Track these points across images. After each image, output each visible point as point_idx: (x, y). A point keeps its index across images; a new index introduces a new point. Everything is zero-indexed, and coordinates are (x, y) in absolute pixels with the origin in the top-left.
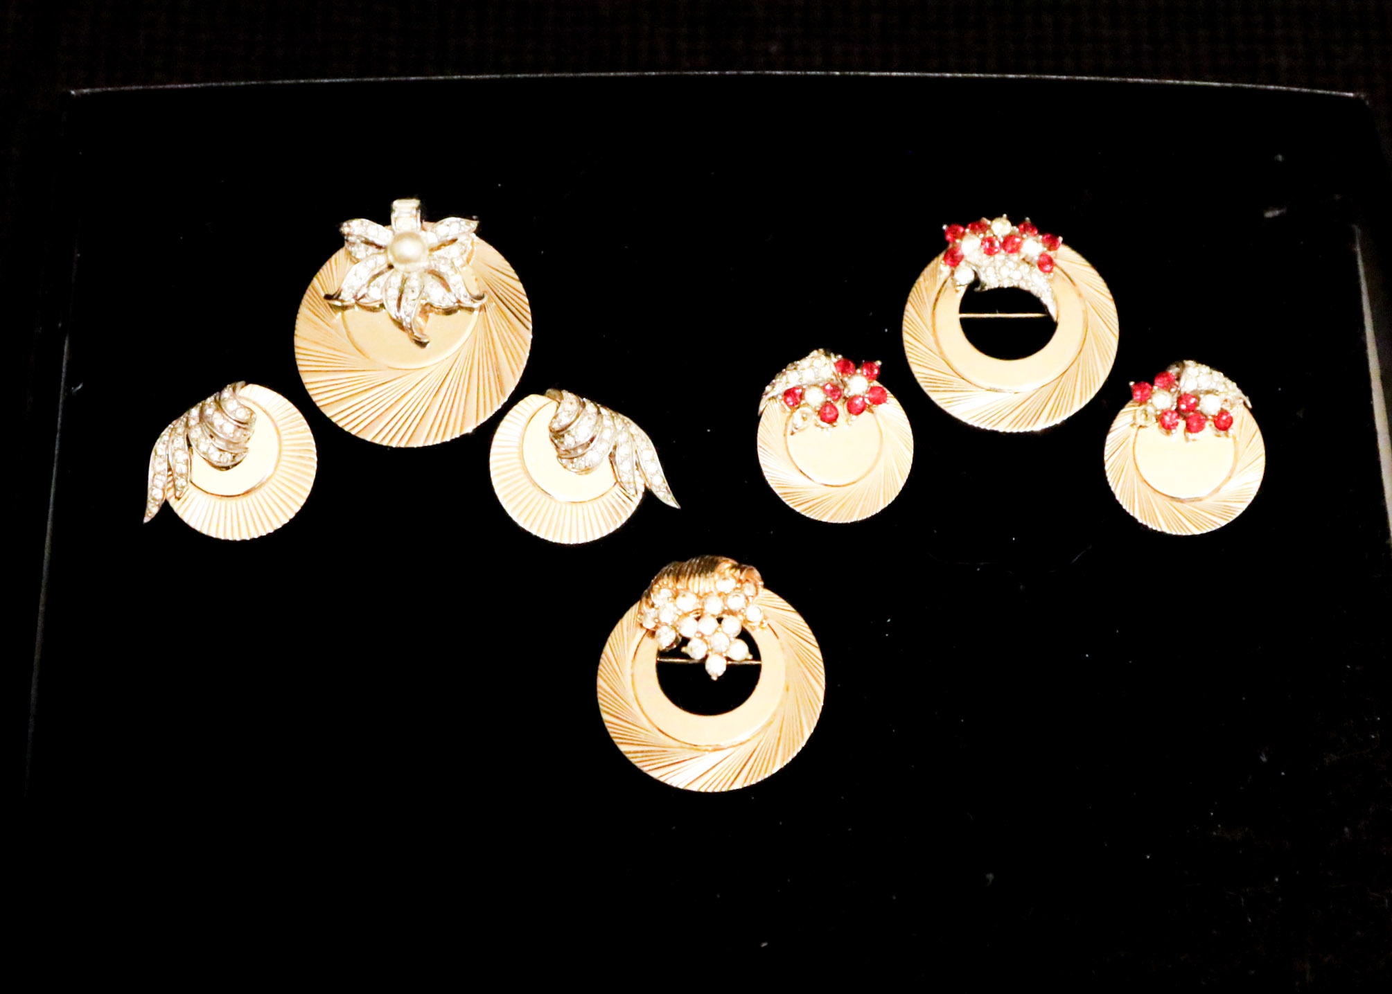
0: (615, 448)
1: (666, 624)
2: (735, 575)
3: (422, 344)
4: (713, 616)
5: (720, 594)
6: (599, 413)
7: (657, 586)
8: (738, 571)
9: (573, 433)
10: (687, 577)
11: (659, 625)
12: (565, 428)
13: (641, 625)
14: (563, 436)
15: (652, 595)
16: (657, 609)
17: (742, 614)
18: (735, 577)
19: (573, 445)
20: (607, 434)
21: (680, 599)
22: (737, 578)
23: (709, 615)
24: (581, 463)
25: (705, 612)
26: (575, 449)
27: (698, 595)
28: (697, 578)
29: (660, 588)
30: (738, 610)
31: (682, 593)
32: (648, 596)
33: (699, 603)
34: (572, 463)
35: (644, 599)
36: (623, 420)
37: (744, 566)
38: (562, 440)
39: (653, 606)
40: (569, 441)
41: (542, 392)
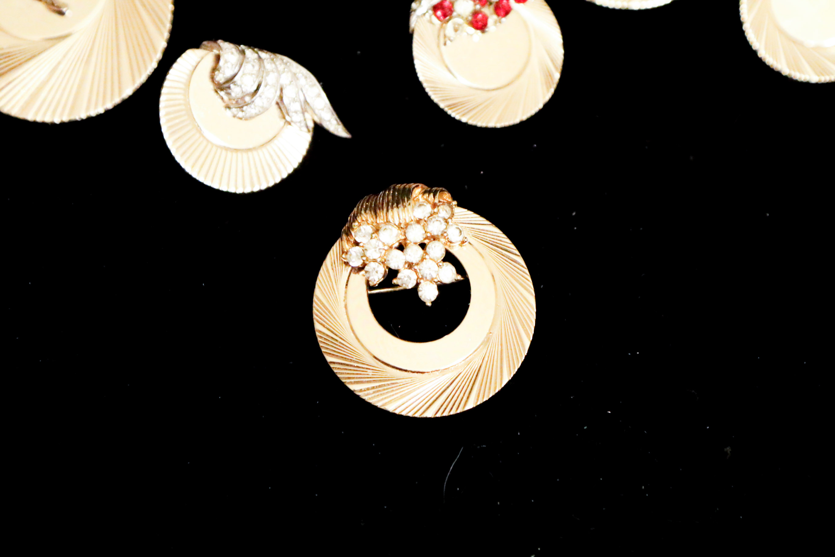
0: (281, 90)
1: (375, 261)
2: (430, 199)
3: (61, 13)
4: (415, 243)
5: (418, 221)
6: (260, 58)
7: (356, 224)
8: (432, 195)
9: (239, 83)
10: (385, 210)
11: (367, 262)
12: (231, 79)
13: (347, 264)
14: (229, 88)
15: (353, 233)
16: (363, 247)
17: (445, 237)
18: (429, 202)
19: (240, 95)
20: (271, 79)
21: (381, 233)
22: (432, 202)
23: (412, 244)
24: (249, 110)
25: (408, 242)
26: (242, 98)
27: (399, 226)
28: (395, 209)
29: (360, 225)
30: (440, 234)
31: (383, 226)
32: (348, 234)
33: (401, 234)
34: (243, 111)
35: (344, 237)
36: (282, 60)
37: (434, 189)
38: (229, 91)
39: (357, 244)
40: (235, 91)
41: (197, 45)
